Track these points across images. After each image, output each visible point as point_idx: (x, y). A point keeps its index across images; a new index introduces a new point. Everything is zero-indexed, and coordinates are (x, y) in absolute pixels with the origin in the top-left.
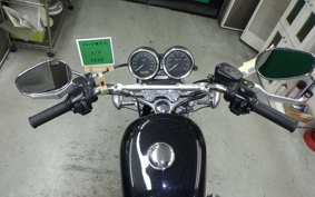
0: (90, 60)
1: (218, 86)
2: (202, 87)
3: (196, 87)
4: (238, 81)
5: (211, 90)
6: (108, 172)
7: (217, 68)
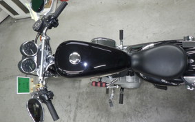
0: (27, 89)
1: (44, 32)
2: (44, 38)
3: (43, 41)
4: (43, 22)
5: (45, 35)
6: (77, 101)
7: (35, 30)
